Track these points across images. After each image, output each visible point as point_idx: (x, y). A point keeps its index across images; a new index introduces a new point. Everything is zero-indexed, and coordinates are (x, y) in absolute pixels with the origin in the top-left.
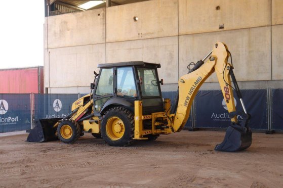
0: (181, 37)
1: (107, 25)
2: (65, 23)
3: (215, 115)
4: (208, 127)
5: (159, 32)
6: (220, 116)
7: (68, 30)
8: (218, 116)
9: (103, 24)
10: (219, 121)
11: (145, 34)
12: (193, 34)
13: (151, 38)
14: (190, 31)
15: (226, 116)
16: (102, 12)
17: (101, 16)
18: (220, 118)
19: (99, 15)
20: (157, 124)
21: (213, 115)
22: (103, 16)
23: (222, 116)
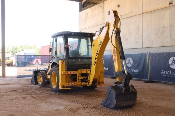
0: (144, 15)
1: (105, 13)
2: (87, 14)
3: (164, 72)
4: (159, 81)
5: (131, 13)
6: (167, 73)
7: (88, 18)
8: (166, 73)
9: (103, 12)
10: (166, 77)
11: (124, 15)
12: (151, 12)
13: (127, 18)
14: (149, 9)
15: (171, 73)
16: (103, 5)
17: (102, 7)
18: (167, 74)
19: (101, 7)
20: (82, 78)
21: (162, 72)
22: (103, 7)
23: (169, 73)
